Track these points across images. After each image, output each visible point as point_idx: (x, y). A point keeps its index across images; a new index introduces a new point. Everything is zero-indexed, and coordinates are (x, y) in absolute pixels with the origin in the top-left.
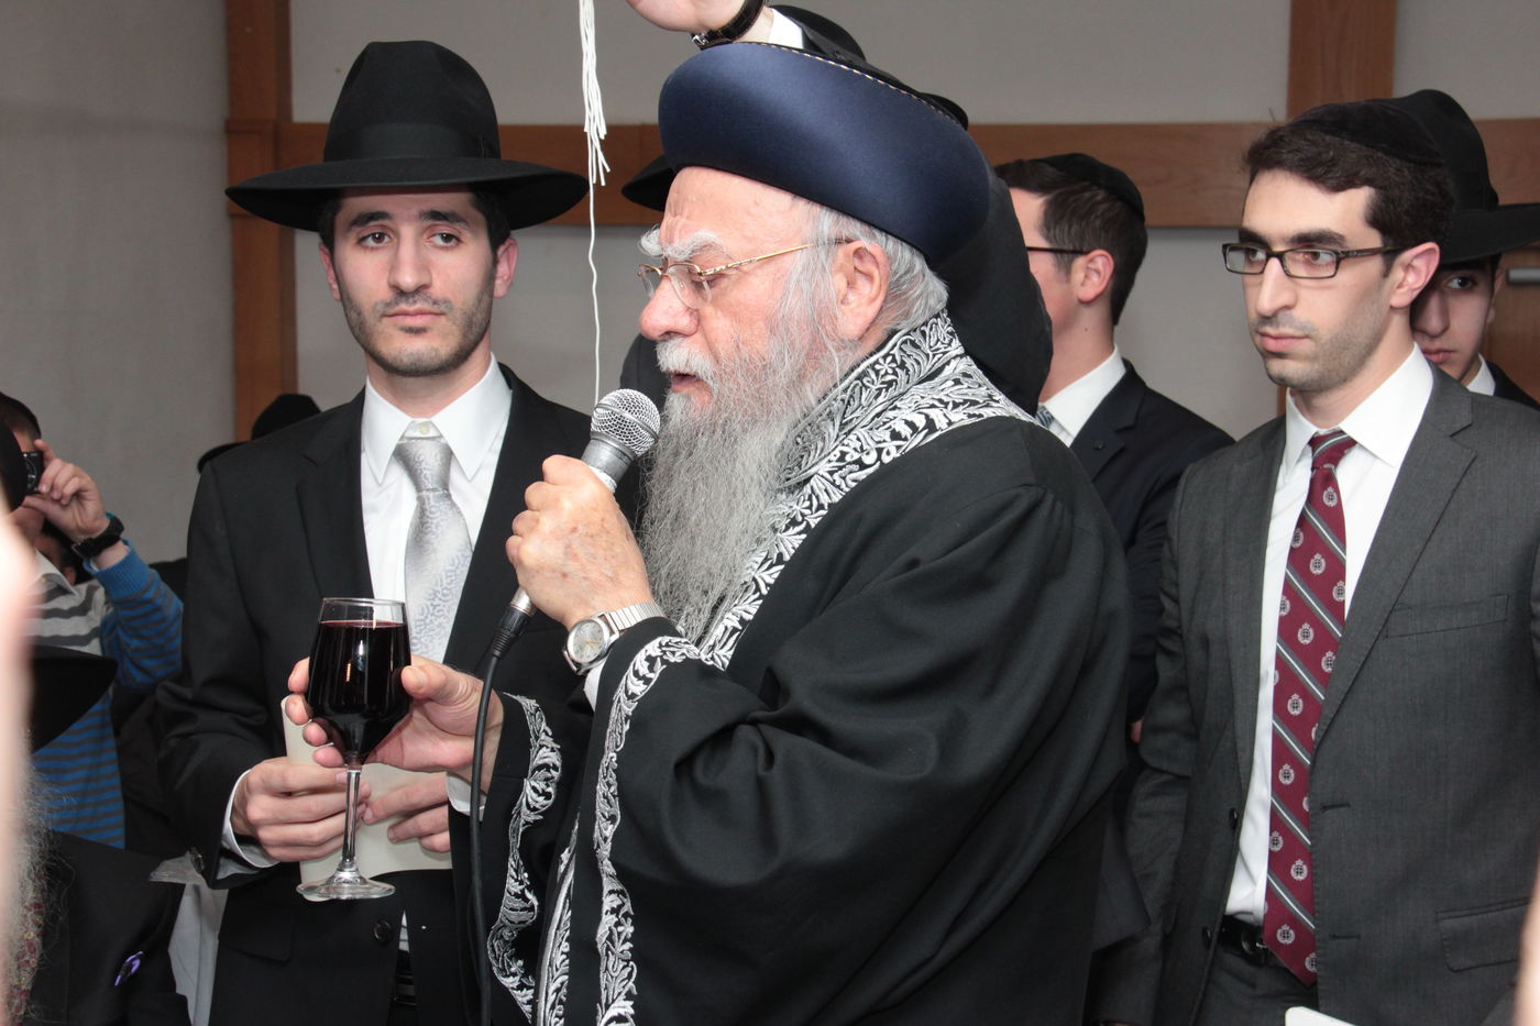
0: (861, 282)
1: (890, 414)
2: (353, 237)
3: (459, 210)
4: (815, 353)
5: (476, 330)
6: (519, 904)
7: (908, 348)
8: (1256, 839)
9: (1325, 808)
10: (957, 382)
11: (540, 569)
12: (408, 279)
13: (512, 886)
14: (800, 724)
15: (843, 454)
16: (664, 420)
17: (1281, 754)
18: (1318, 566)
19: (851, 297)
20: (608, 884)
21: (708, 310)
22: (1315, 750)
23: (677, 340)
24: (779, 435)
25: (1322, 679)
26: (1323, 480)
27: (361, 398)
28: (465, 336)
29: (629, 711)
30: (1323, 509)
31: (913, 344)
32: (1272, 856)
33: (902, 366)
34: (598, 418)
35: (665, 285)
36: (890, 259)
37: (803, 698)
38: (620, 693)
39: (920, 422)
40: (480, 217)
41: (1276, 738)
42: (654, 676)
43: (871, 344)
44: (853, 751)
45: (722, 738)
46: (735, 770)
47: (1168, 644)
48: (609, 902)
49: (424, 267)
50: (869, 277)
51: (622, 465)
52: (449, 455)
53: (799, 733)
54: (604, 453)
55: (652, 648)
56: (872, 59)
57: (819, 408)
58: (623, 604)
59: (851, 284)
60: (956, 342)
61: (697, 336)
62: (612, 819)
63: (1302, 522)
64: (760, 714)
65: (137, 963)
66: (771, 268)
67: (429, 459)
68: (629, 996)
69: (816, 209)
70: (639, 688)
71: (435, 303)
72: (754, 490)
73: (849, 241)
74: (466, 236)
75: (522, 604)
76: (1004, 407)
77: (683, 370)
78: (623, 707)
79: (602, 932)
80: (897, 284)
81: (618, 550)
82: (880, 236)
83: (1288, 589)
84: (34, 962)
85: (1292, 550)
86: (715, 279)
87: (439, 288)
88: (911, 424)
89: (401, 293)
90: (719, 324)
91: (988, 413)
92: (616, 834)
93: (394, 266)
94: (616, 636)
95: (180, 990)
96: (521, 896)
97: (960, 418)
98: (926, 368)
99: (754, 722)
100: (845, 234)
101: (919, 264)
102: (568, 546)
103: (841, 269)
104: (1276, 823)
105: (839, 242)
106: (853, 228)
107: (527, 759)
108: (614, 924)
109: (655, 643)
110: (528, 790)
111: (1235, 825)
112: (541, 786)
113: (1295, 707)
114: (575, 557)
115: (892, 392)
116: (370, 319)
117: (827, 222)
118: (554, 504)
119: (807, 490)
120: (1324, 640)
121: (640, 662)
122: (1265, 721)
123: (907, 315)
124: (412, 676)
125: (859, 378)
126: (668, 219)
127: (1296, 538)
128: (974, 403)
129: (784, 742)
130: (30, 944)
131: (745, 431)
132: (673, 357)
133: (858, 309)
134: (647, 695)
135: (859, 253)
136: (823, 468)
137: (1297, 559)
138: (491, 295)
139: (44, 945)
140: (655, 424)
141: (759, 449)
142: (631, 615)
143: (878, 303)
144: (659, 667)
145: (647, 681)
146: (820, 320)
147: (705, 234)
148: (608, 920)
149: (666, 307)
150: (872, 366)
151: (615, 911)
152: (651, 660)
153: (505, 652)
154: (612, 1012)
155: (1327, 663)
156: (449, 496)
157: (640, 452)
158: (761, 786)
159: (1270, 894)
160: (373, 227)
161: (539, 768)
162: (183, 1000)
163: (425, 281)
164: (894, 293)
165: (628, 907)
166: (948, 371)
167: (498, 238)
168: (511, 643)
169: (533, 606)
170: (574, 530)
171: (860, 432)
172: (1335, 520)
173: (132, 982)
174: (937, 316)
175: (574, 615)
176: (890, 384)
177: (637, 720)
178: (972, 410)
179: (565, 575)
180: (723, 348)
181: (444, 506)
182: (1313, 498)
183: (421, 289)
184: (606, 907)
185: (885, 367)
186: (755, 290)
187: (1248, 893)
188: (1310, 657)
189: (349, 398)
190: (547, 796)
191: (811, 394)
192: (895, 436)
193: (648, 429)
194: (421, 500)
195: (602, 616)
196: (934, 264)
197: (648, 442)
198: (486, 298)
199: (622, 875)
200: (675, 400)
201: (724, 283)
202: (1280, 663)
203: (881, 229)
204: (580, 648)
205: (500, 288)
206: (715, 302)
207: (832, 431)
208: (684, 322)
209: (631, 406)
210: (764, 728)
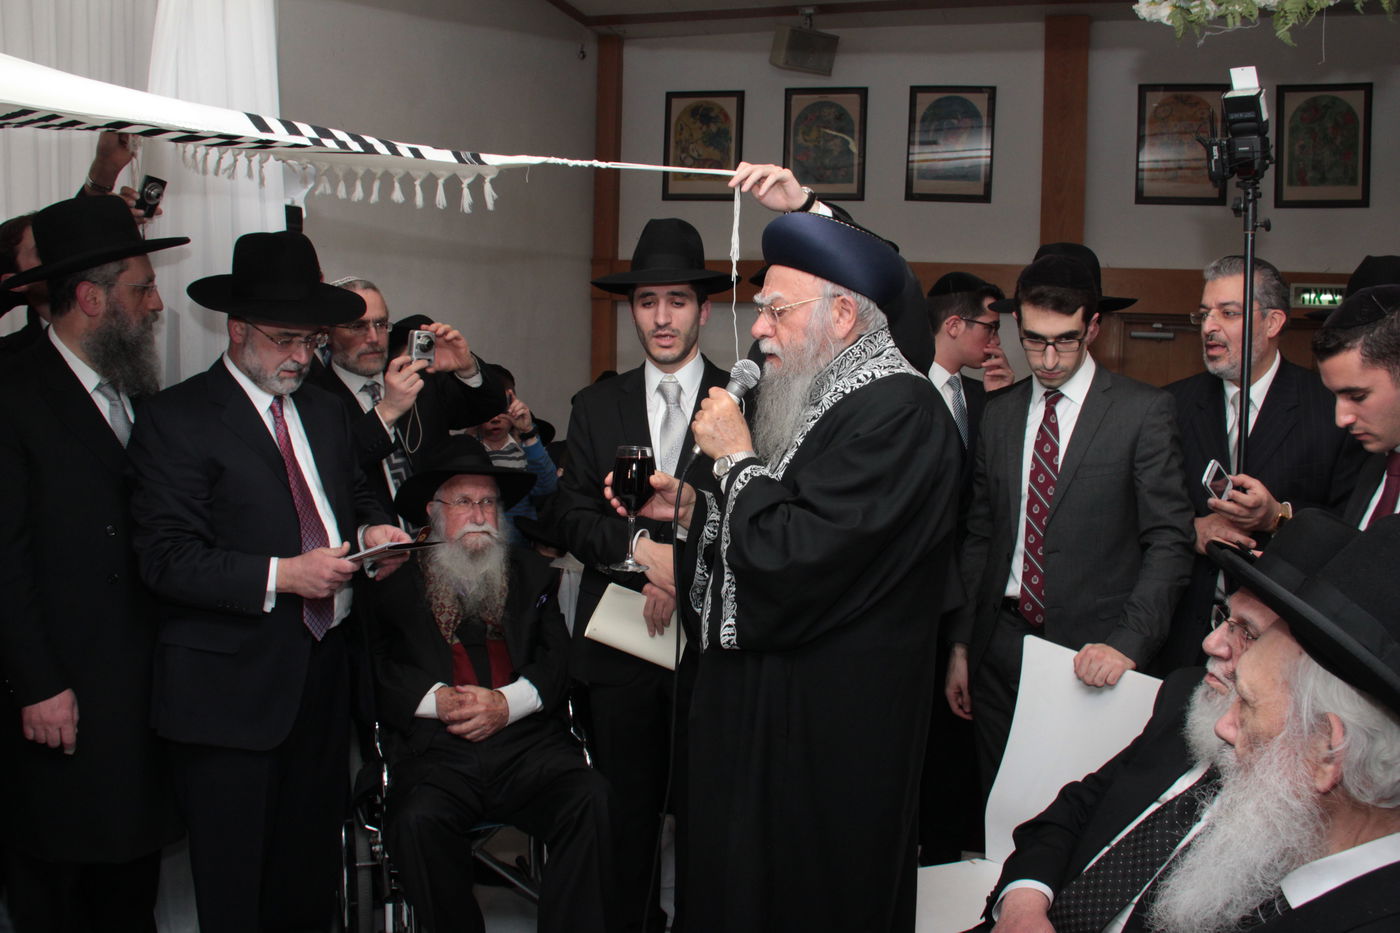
0: (846, 314)
1: (859, 372)
2: (640, 303)
3: (684, 292)
4: (823, 345)
5: (691, 341)
6: (702, 578)
7: (868, 343)
8: (1018, 566)
9: (1049, 553)
10: (887, 358)
11: (703, 435)
12: (662, 321)
13: (699, 570)
14: (804, 504)
15: (837, 389)
16: (762, 373)
17: (1029, 530)
18: (1047, 449)
19: (841, 320)
20: (726, 570)
21: (779, 326)
22: (1045, 529)
23: (766, 339)
24: (809, 381)
25: (1048, 498)
26: (1050, 412)
27: (644, 365)
28: (686, 344)
29: (735, 496)
30: (1050, 424)
31: (870, 341)
32: (1024, 573)
33: (864, 350)
34: (734, 372)
35: (762, 315)
36: (858, 303)
37: (806, 492)
38: (733, 489)
39: (869, 374)
40: (694, 294)
41: (1028, 522)
42: (746, 482)
43: (850, 341)
44: (826, 516)
45: (772, 509)
46: (775, 523)
47: (980, 480)
48: (727, 577)
49: (668, 315)
50: (849, 311)
51: (742, 392)
52: (680, 389)
53: (804, 508)
54: (735, 386)
55: (747, 470)
56: (856, 220)
57: (827, 369)
58: (738, 451)
59: (841, 315)
60: (891, 341)
61: (775, 338)
62: (727, 542)
63: (1041, 429)
64: (788, 499)
65: (545, 599)
66: (805, 307)
67: (672, 391)
68: (733, 617)
69: (825, 282)
70: (740, 487)
71: (673, 331)
72: (797, 403)
73: (839, 296)
74: (688, 302)
75: (697, 450)
76: (907, 368)
77: (769, 352)
78: (733, 495)
79: (724, 589)
80: (862, 315)
81: (737, 428)
82: (853, 294)
83: (1034, 459)
84: (506, 595)
85: (1036, 442)
86: (781, 313)
87: (674, 325)
88: (866, 376)
89: (659, 327)
90: (783, 332)
91: (897, 371)
92: (728, 548)
93: (656, 315)
94: (734, 465)
95: (562, 611)
96: (703, 575)
97: (885, 373)
98: (875, 353)
99: (787, 503)
100: (837, 292)
101: (873, 306)
102: (716, 426)
103: (836, 307)
104: (1026, 560)
105: (835, 296)
106: (841, 290)
107: (706, 517)
108: (728, 587)
109: (749, 468)
110: (706, 530)
111: (1010, 560)
112: (712, 529)
113: (1036, 510)
114: (718, 430)
115: (859, 362)
116: (647, 337)
117: (830, 287)
118: (710, 408)
119: (821, 404)
120: (1049, 481)
121: (741, 476)
122: (1023, 516)
123: (866, 328)
124: (654, 479)
125: (845, 355)
126: (765, 287)
127: (1038, 437)
128: (893, 367)
129: (796, 511)
130: (505, 589)
131: (794, 378)
132: (766, 346)
133: (844, 326)
134: (743, 490)
135: (843, 301)
136: (828, 395)
137: (1039, 446)
138: (698, 326)
139: (510, 589)
140: (758, 375)
141: (800, 387)
142: (740, 456)
143: (852, 323)
144: (749, 478)
145: (743, 483)
146: (826, 329)
147: (777, 293)
148: (726, 585)
149: (762, 325)
150: (850, 351)
151: (729, 581)
152: (746, 475)
153: (689, 469)
154: (727, 623)
155: (1051, 491)
156: (680, 407)
157: (751, 386)
158: (784, 528)
159: (1023, 589)
160: (649, 299)
161: (711, 521)
162: (563, 616)
163: (669, 321)
164: (860, 319)
165: (734, 580)
166: (885, 353)
167: (701, 302)
168: (691, 466)
169: (701, 451)
170: (718, 419)
171: (845, 379)
172: (1055, 429)
173: (543, 606)
174: (882, 329)
175: (718, 455)
176: (858, 358)
177: (737, 500)
178: (892, 370)
179: (713, 438)
180: (785, 342)
181: (678, 410)
182: (1046, 419)
183: (667, 325)
184: (726, 579)
185: (857, 351)
186: (799, 317)
187: (1014, 588)
188: (1043, 488)
189: (638, 366)
190: (715, 534)
191: (822, 362)
192: (859, 381)
193: (754, 377)
194: (668, 408)
195: (728, 456)
196: (881, 307)
197: (755, 383)
198: (696, 327)
199: (730, 566)
200: (767, 365)
201: (786, 314)
202: (1030, 491)
203: (854, 291)
204: (719, 470)
205: (702, 321)
206: (781, 322)
207: (832, 378)
208: (769, 331)
209: (748, 367)
210: (790, 505)
